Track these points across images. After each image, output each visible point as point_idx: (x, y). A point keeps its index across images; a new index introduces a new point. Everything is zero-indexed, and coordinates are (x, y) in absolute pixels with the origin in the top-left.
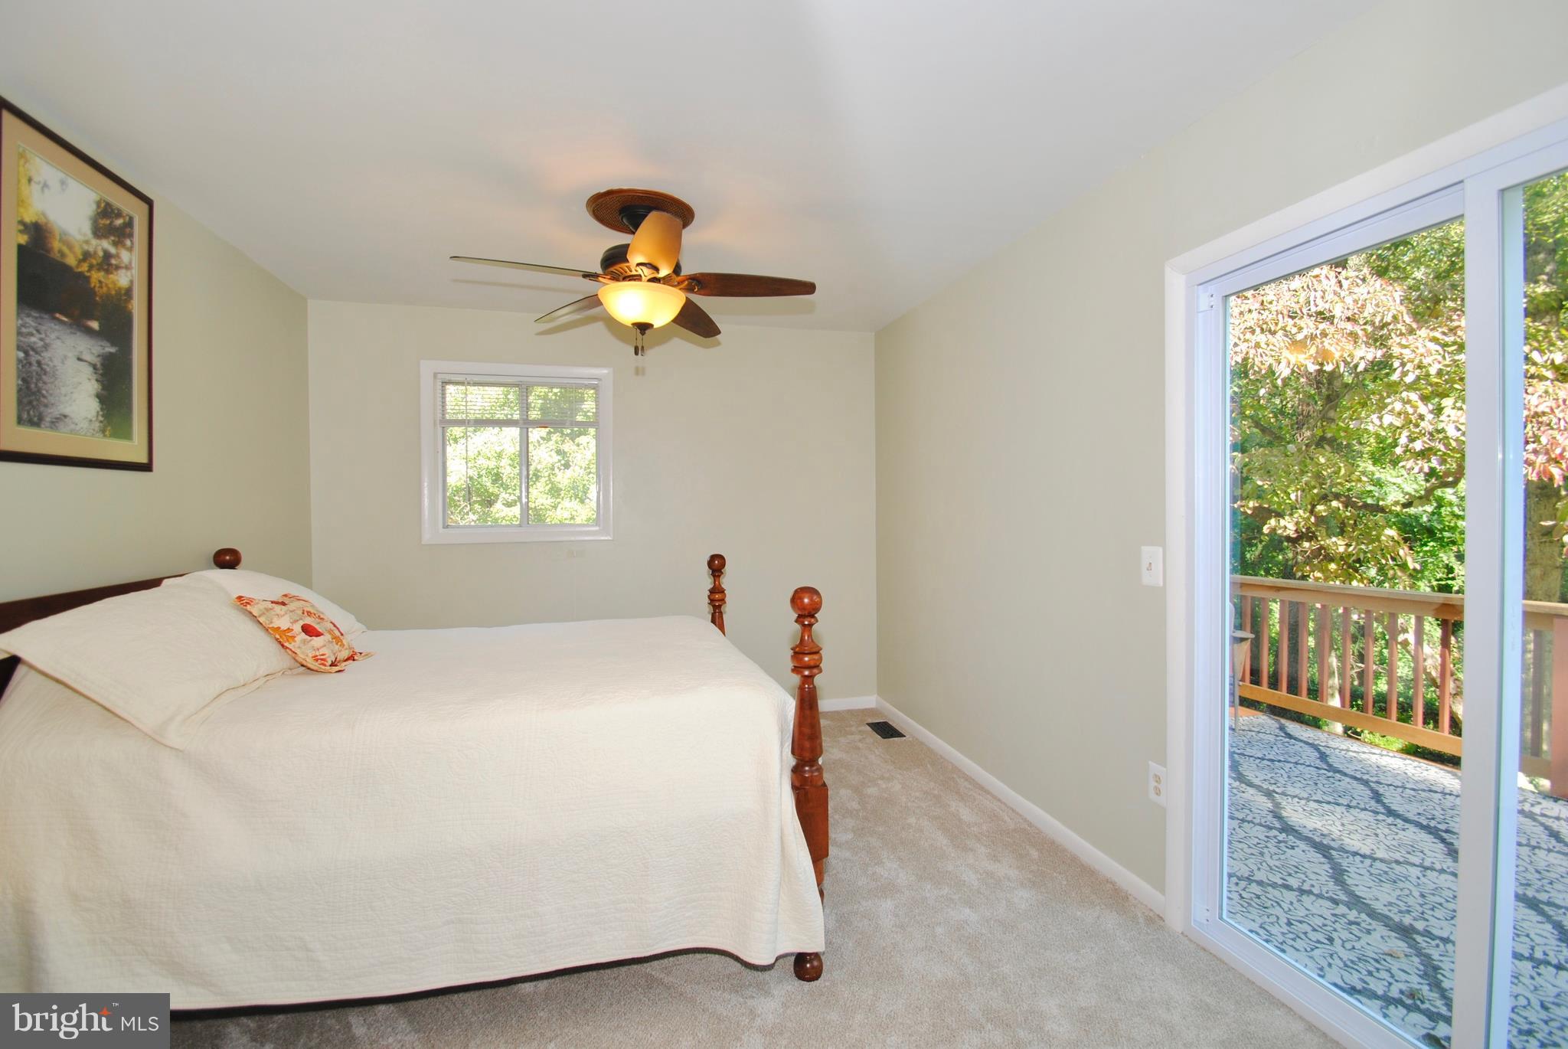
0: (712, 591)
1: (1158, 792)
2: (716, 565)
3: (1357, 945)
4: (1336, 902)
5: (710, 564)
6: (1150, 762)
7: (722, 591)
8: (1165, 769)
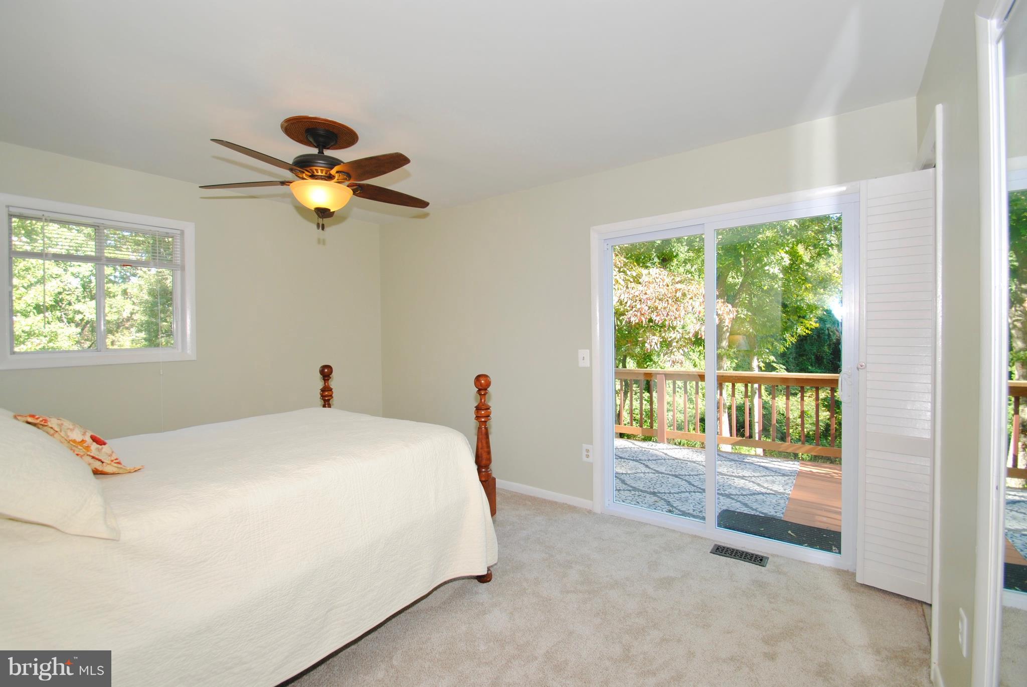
0: (323, 390)
1: (588, 456)
2: (326, 373)
3: (646, 501)
4: (630, 491)
5: (322, 372)
6: (583, 445)
7: (331, 390)
8: (591, 446)
